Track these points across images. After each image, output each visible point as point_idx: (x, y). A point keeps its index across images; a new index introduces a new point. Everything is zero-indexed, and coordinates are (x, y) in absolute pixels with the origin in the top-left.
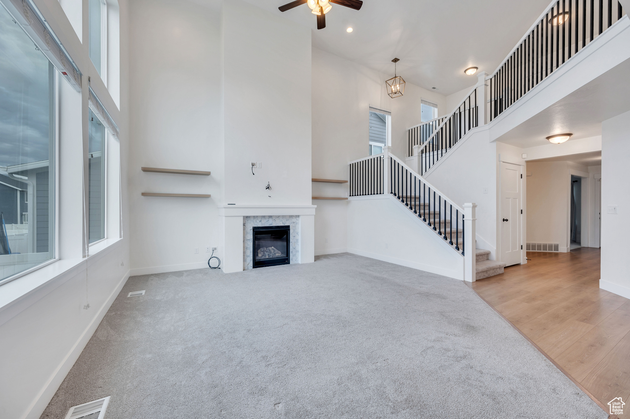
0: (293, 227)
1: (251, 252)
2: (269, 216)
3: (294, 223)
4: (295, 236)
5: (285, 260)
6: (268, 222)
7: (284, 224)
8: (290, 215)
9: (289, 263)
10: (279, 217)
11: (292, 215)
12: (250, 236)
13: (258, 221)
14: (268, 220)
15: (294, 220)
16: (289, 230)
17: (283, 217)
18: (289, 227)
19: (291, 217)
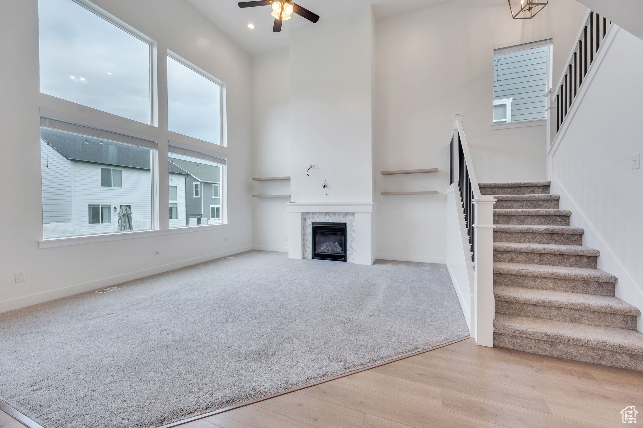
0: (349, 224)
1: (310, 244)
2: (326, 213)
3: (350, 220)
4: (352, 234)
5: (342, 258)
6: (325, 218)
7: (340, 221)
8: (346, 213)
9: (346, 261)
10: (335, 214)
11: (349, 213)
12: (310, 230)
13: (316, 217)
14: (325, 216)
15: (351, 217)
16: (346, 227)
17: (339, 214)
18: (345, 224)
19: (347, 214)
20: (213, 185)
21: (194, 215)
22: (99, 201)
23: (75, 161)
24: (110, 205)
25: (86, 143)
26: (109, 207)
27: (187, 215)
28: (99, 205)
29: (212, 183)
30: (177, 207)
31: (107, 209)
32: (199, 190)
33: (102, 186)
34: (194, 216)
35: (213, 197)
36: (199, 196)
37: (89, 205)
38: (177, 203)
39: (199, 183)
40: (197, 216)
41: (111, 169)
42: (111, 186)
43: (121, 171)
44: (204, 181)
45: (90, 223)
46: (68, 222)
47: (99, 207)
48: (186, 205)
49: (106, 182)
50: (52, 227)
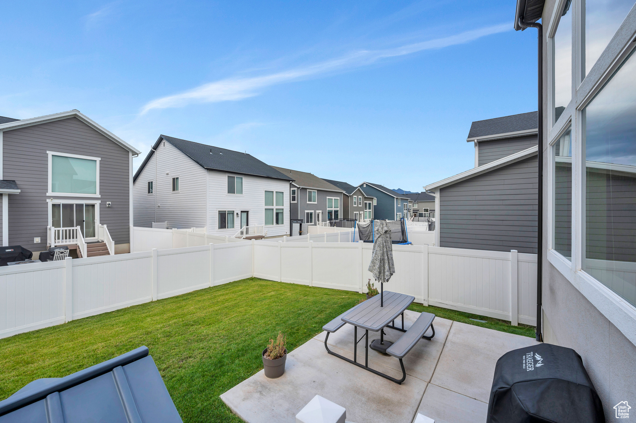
20: (308, 190)
21: (297, 220)
22: (226, 208)
23: (209, 170)
24: (234, 211)
25: (221, 153)
26: (232, 213)
27: (291, 220)
28: (226, 211)
29: (306, 189)
30: (283, 213)
31: (231, 215)
32: (296, 195)
33: (228, 192)
34: (296, 222)
35: (308, 202)
36: (296, 202)
37: (219, 211)
38: (283, 209)
39: (296, 189)
40: (298, 222)
41: (235, 177)
42: (235, 193)
43: (242, 178)
44: (301, 187)
45: (219, 228)
46: (204, 227)
47: (226, 213)
48: (290, 211)
49: (231, 190)
50: (193, 232)
